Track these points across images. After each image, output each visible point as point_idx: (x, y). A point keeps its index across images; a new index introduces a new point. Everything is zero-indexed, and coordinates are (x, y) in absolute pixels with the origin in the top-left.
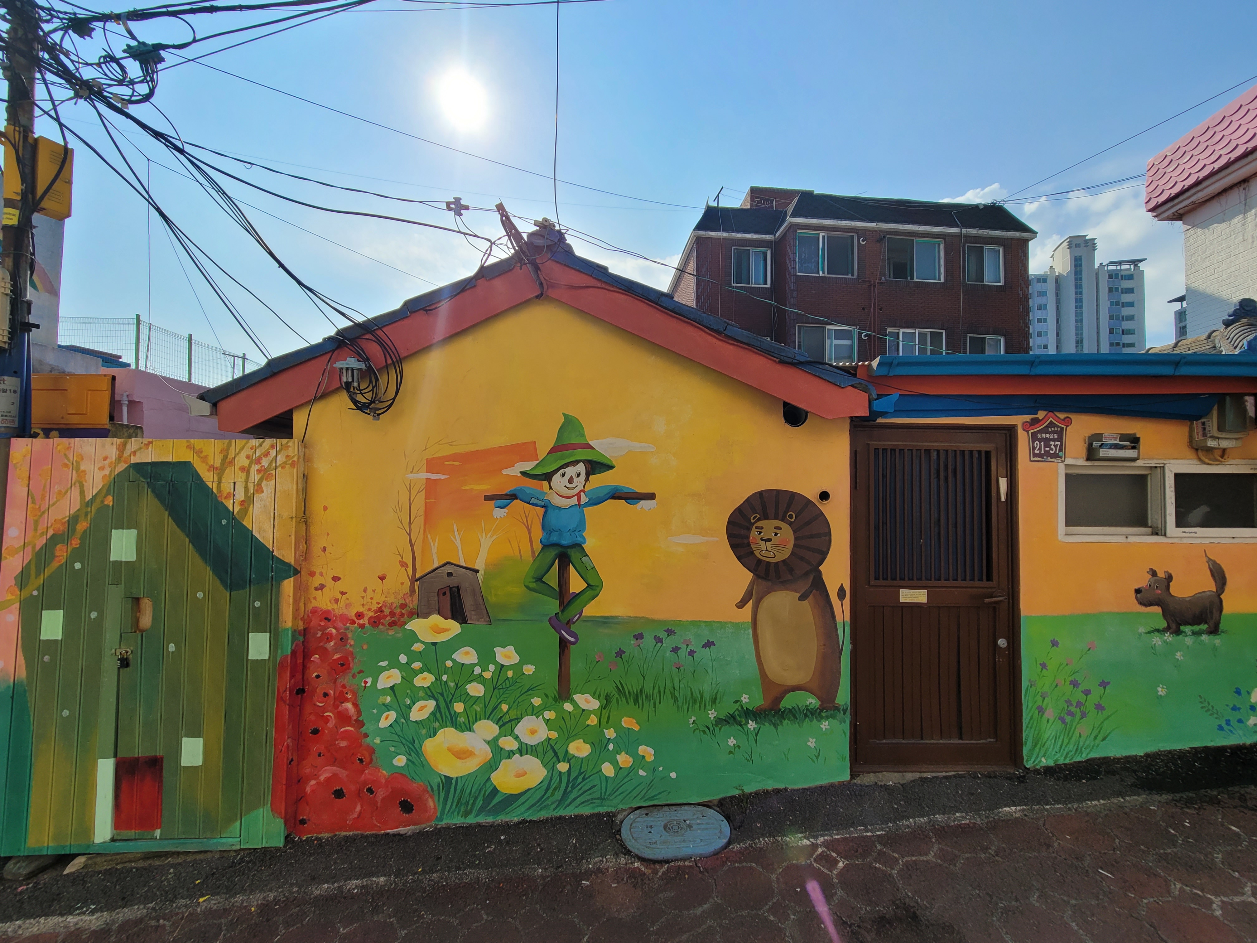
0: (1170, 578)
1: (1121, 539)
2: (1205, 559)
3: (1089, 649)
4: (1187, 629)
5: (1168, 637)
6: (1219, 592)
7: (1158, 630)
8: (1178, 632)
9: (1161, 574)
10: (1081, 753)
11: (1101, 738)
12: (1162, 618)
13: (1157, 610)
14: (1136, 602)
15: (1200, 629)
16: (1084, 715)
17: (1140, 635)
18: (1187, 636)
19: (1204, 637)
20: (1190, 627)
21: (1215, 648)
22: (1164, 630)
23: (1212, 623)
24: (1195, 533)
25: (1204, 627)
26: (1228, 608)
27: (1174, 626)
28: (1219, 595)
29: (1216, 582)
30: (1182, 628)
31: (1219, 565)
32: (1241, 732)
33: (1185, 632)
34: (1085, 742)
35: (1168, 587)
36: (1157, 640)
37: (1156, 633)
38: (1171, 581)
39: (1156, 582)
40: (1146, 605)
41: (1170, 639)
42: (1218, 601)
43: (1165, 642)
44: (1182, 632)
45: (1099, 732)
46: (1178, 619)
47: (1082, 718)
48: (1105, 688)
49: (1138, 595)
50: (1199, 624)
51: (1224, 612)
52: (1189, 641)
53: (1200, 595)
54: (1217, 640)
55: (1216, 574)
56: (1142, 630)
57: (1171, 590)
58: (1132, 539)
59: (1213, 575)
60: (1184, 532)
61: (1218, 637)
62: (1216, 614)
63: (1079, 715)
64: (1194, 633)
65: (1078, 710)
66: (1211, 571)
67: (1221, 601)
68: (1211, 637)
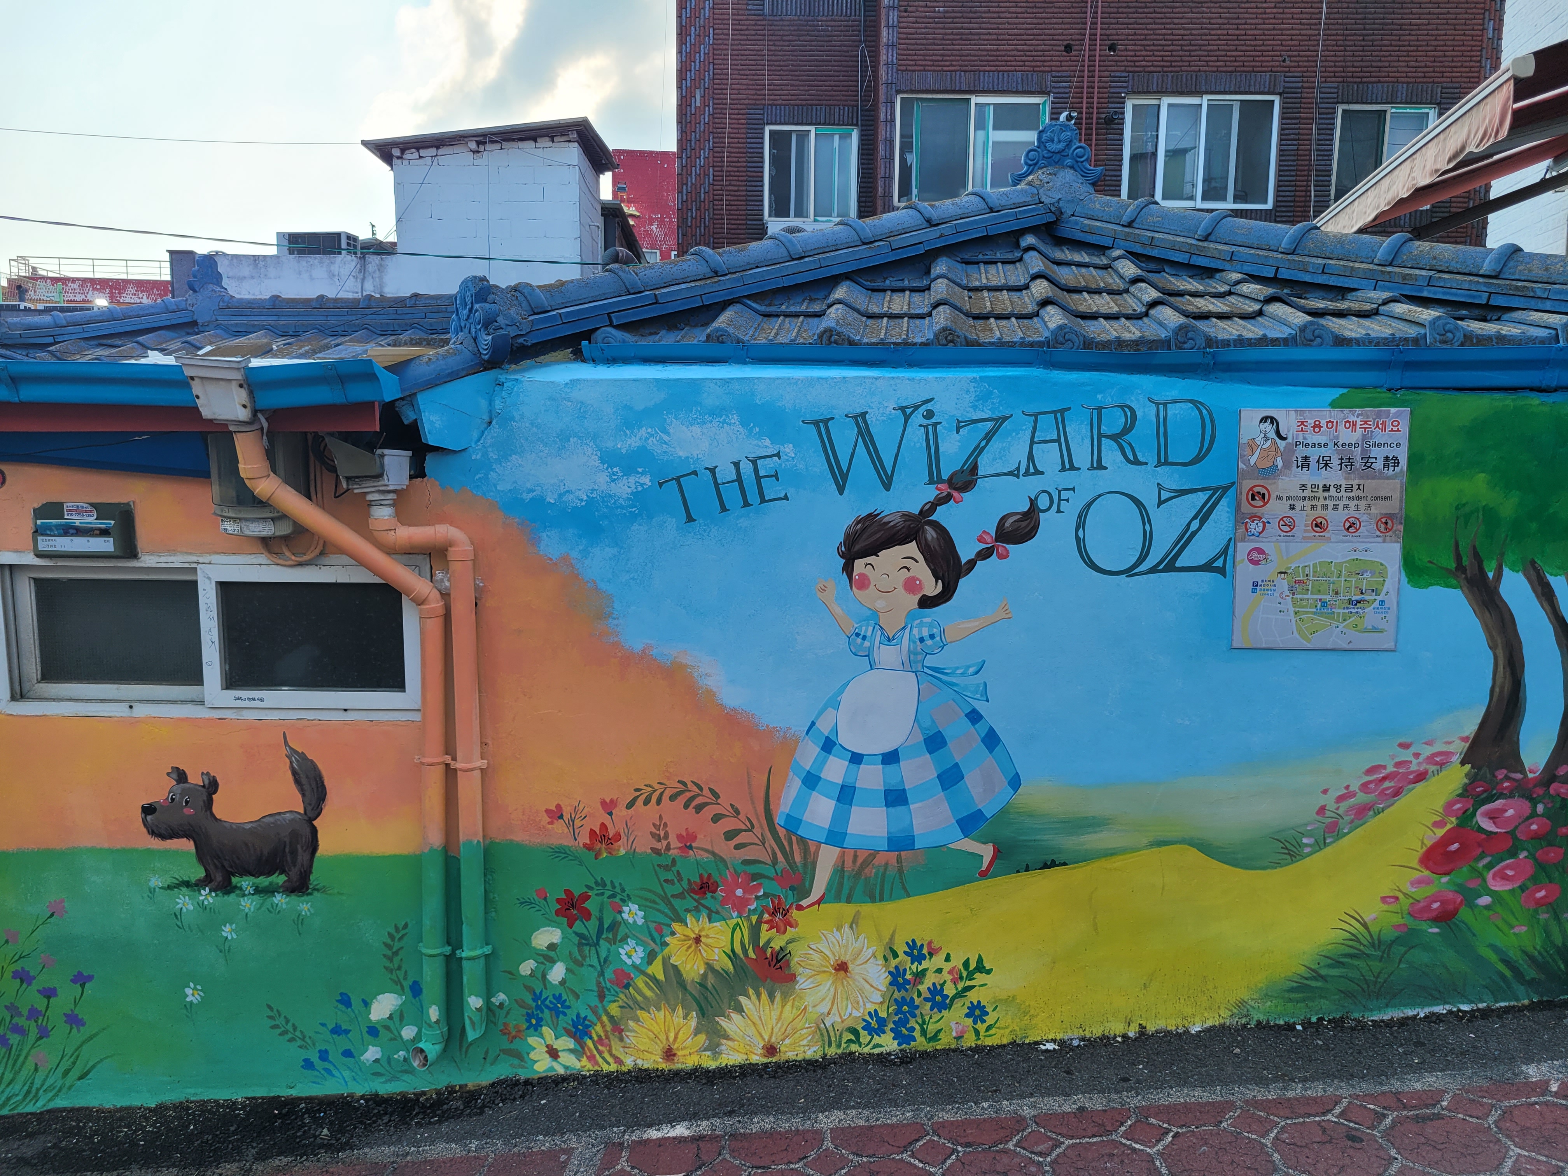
0: (212, 786)
1: (120, 710)
2: (284, 751)
3: (52, 915)
4: (246, 883)
5: (206, 896)
6: (310, 814)
7: (187, 884)
8: (226, 888)
9: (195, 779)
10: (36, 1098)
11: (78, 1074)
12: (194, 859)
13: (187, 845)
14: (145, 830)
15: (271, 883)
16: (44, 1033)
17: (152, 891)
18: (244, 895)
19: (280, 899)
20: (252, 878)
21: (300, 920)
22: (199, 884)
23: (294, 872)
24: (262, 700)
25: (279, 879)
26: (327, 845)
27: (219, 877)
28: (310, 821)
29: (303, 795)
30: (235, 880)
31: (312, 761)
32: (347, 1074)
33: (241, 889)
34: (45, 1080)
35: (209, 803)
36: (185, 902)
37: (184, 889)
38: (215, 792)
39: (184, 792)
40: (163, 837)
41: (211, 900)
42: (307, 830)
43: (202, 906)
44: (236, 887)
45: (74, 1063)
46: (226, 864)
47: (41, 1038)
48: (83, 986)
49: (149, 818)
50: (269, 874)
51: (318, 854)
52: (248, 904)
53: (271, 819)
54: (304, 905)
55: (304, 780)
56: (155, 882)
57: (215, 809)
58: (141, 711)
59: (297, 782)
60: (239, 698)
61: (305, 898)
62: (302, 857)
63: (33, 1032)
64: (258, 891)
65: (33, 1024)
66: (294, 773)
67: (314, 831)
68: (294, 898)
